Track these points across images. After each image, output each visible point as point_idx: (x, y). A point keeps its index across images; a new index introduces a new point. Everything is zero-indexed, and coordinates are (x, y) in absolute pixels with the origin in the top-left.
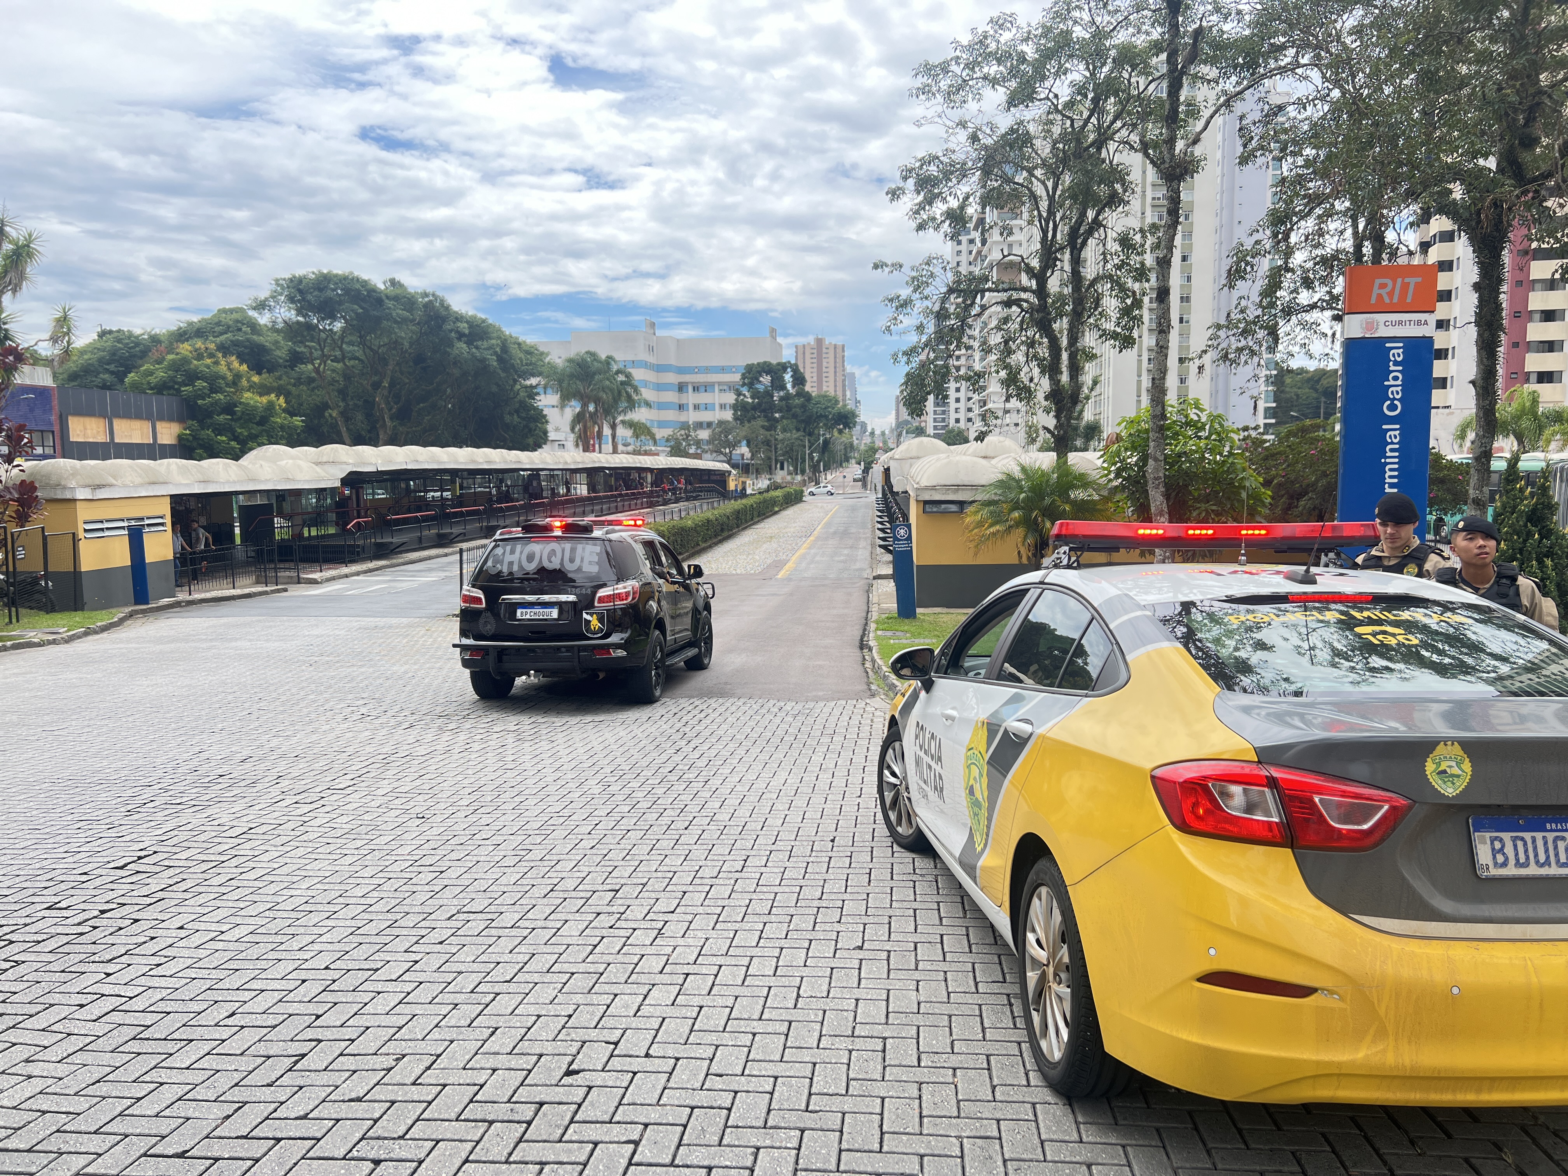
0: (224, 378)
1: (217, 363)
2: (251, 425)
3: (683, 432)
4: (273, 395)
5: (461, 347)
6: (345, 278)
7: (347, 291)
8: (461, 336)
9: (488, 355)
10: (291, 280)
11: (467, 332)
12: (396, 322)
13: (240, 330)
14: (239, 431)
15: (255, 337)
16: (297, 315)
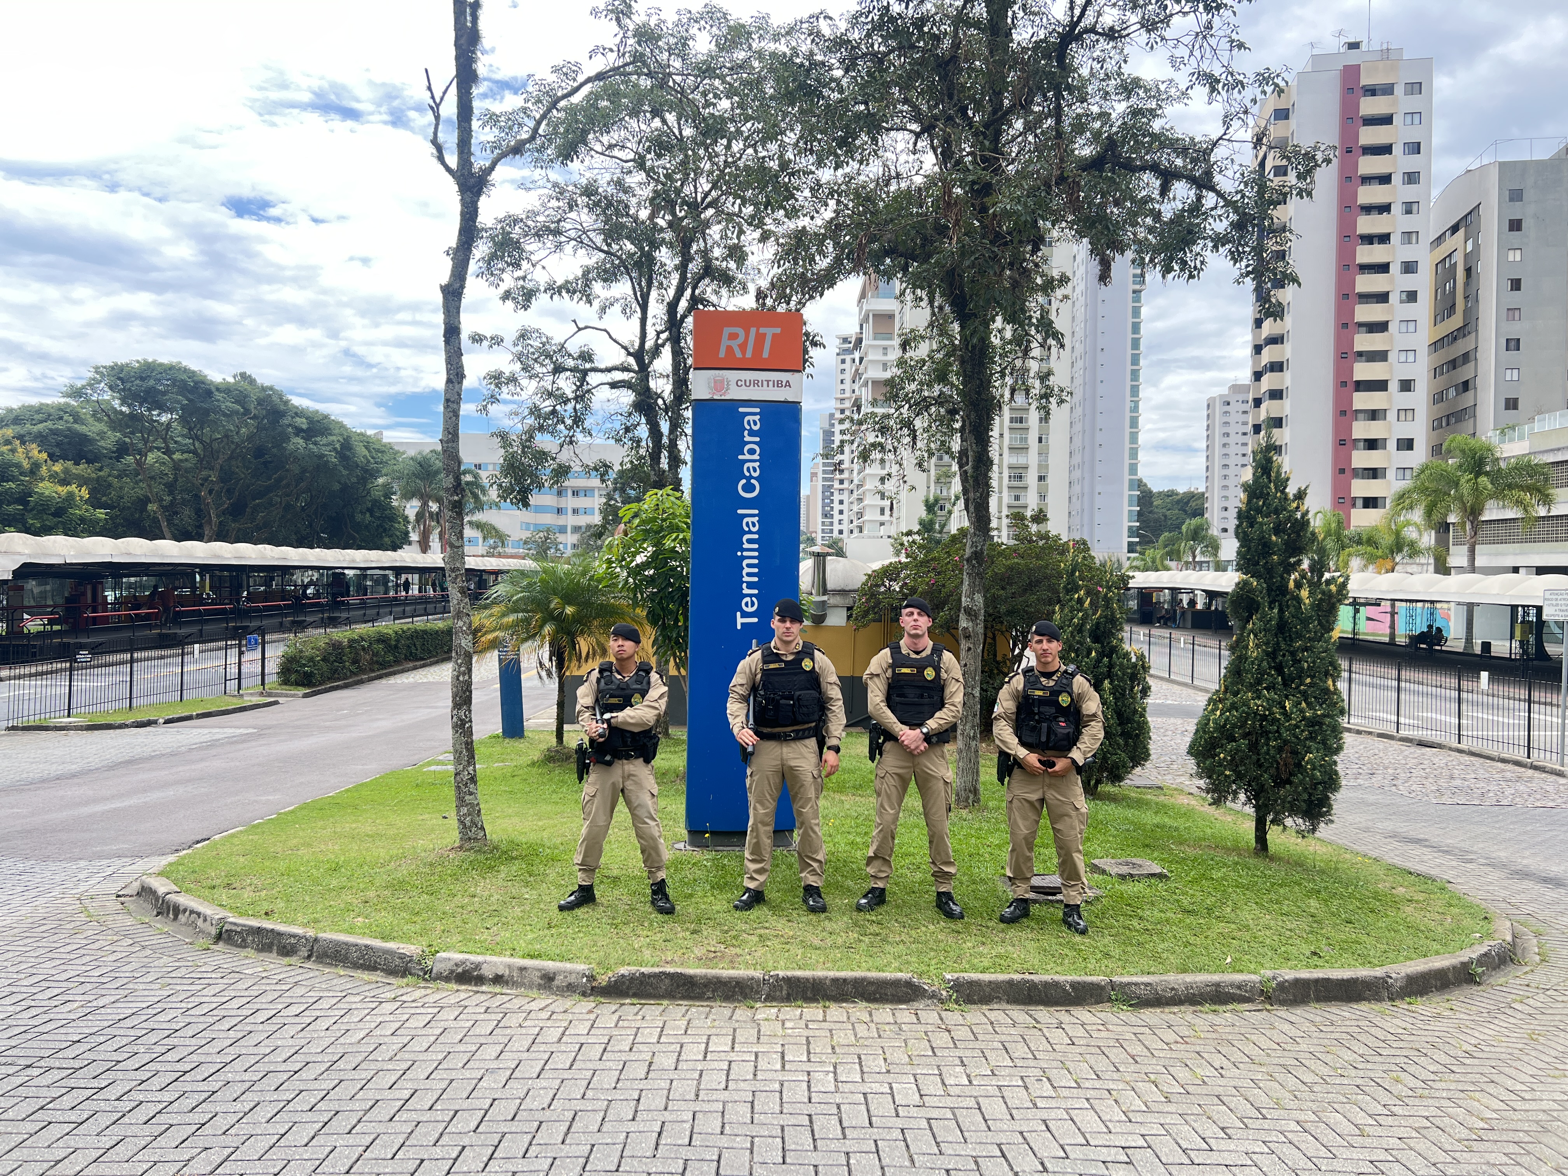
0: (18, 466)
1: (13, 451)
2: (45, 517)
3: (541, 535)
4: (74, 486)
5: (299, 442)
6: (171, 368)
7: (174, 381)
8: (298, 431)
9: (325, 450)
10: (112, 368)
11: (304, 427)
12: (225, 415)
13: (61, 418)
14: (31, 522)
15: (76, 426)
16: (122, 405)
